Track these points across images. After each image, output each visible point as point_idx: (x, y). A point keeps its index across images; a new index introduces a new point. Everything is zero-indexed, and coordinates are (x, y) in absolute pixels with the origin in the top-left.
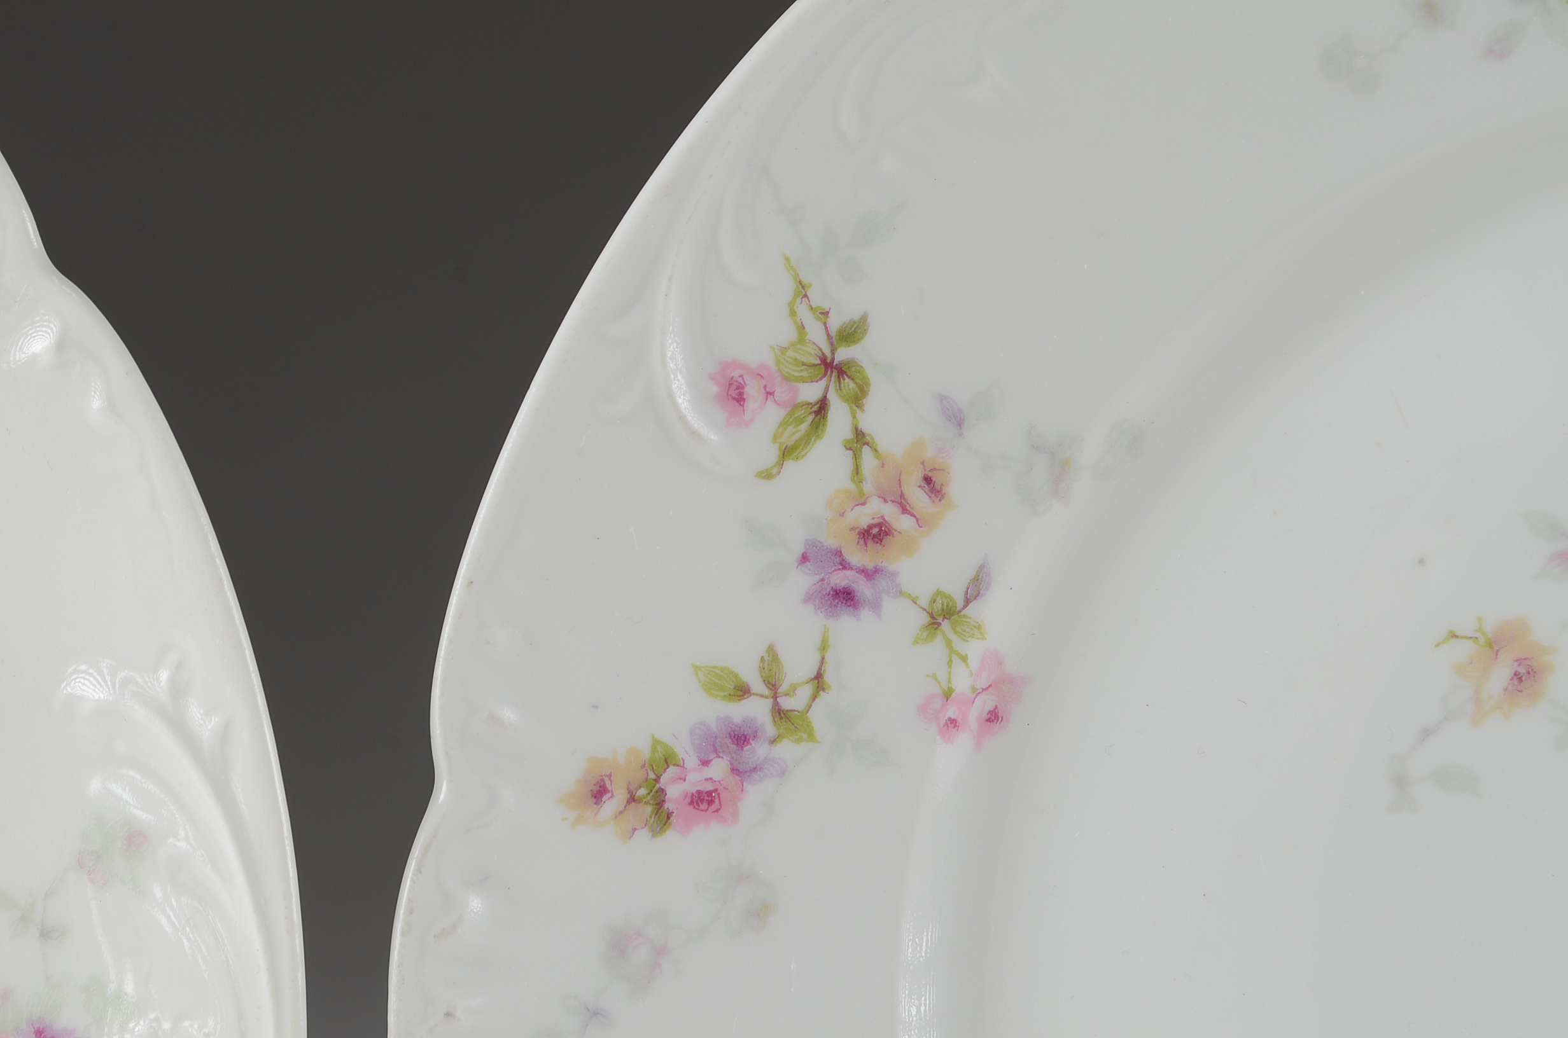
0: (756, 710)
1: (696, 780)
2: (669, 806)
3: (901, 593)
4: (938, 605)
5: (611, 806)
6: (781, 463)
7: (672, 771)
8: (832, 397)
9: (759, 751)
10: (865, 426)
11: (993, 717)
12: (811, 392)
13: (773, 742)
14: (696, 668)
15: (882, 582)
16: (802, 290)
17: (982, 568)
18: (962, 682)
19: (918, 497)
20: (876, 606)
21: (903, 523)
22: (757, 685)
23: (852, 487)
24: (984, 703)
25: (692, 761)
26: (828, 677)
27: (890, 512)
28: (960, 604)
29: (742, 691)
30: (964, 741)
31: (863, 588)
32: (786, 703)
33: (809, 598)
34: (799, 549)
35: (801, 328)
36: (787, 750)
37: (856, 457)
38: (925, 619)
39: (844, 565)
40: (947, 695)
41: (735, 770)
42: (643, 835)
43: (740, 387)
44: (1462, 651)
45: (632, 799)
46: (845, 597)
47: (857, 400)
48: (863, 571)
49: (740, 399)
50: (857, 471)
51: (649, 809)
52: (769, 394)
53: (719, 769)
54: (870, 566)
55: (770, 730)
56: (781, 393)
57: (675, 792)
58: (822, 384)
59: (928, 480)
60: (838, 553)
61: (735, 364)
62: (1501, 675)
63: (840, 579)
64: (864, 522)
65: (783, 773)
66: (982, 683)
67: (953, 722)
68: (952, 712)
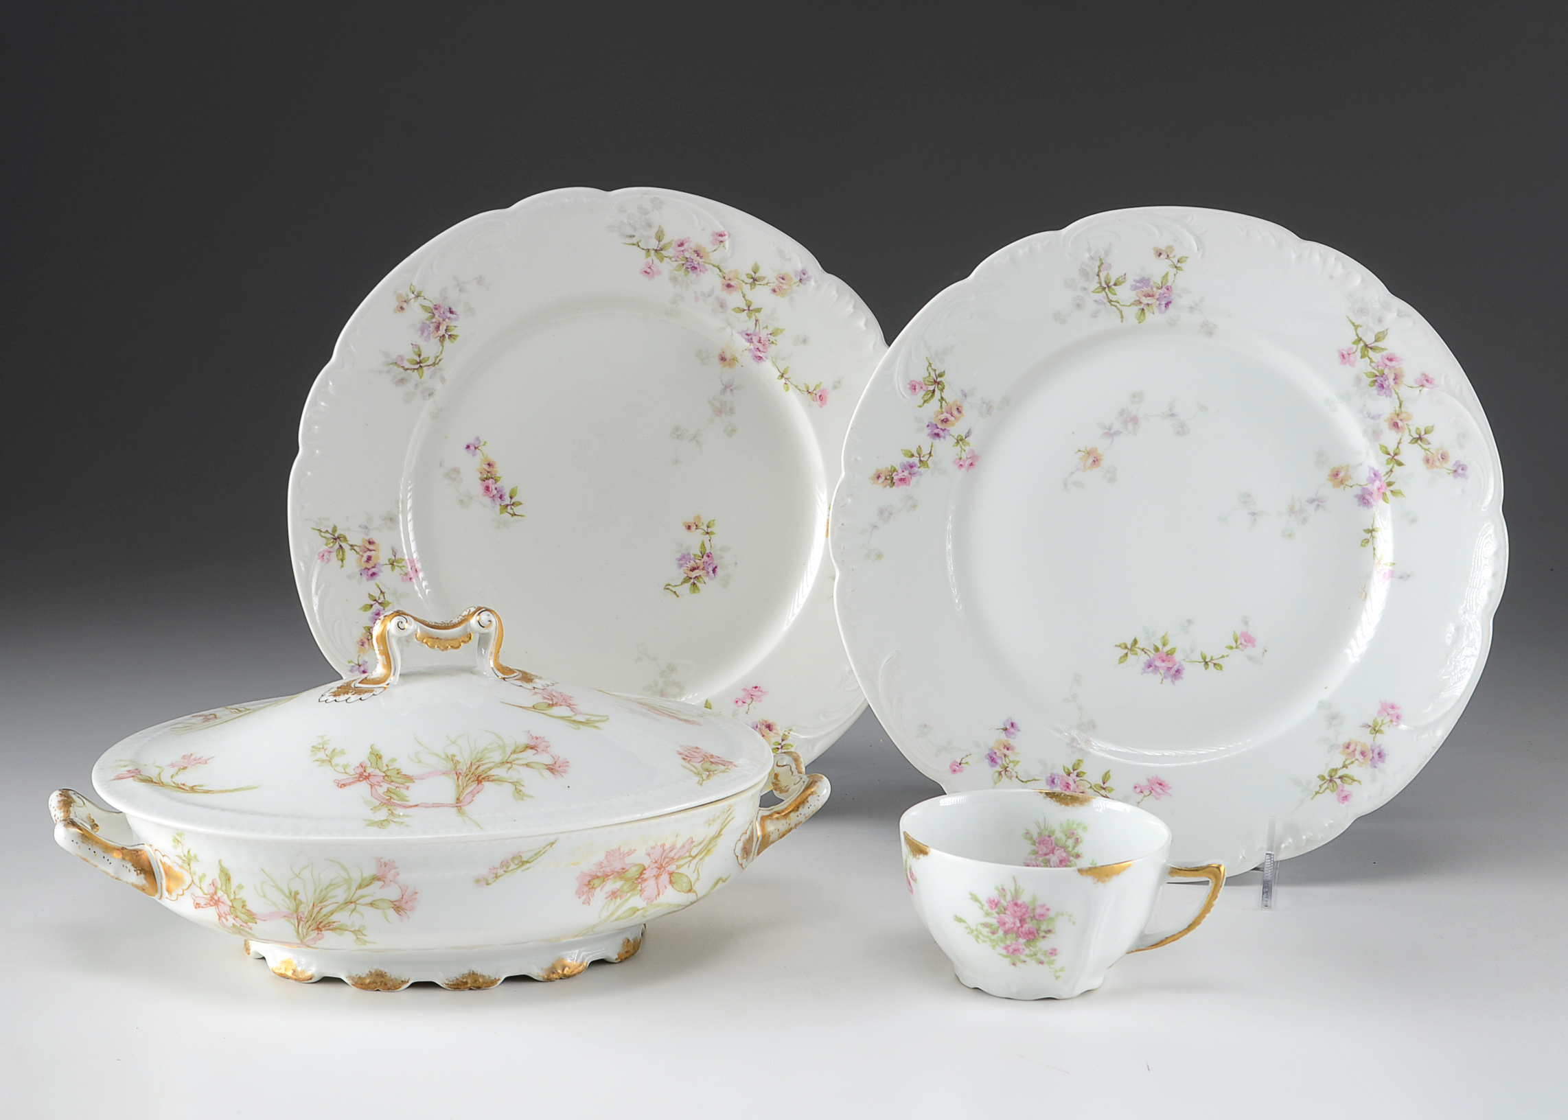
0: (916, 460)
1: (901, 475)
2: (894, 481)
3: (950, 435)
4: (959, 437)
5: (881, 480)
6: (923, 404)
7: (895, 473)
8: (936, 389)
9: (915, 469)
10: (943, 396)
11: (971, 464)
12: (931, 388)
13: (919, 467)
14: (902, 450)
15: (946, 432)
16: (930, 365)
17: (970, 430)
18: (964, 457)
19: (955, 413)
20: (944, 438)
21: (952, 419)
22: (916, 454)
23: (940, 410)
24: (969, 461)
25: (900, 471)
26: (932, 453)
27: (949, 416)
28: (964, 437)
29: (913, 456)
30: (964, 469)
31: (941, 433)
32: (922, 459)
33: (929, 435)
34: (927, 424)
35: (930, 373)
36: (922, 469)
37: (941, 403)
38: (956, 441)
39: (938, 428)
40: (960, 459)
41: (910, 474)
42: (888, 487)
43: (915, 386)
44: (1081, 454)
45: (886, 479)
46: (937, 435)
47: (942, 390)
48: (942, 429)
49: (915, 389)
50: (941, 406)
51: (890, 481)
52: (922, 388)
53: (906, 473)
54: (943, 428)
55: (919, 465)
56: (924, 388)
57: (895, 478)
58: (933, 386)
59: (958, 409)
60: (936, 425)
61: (914, 381)
62: (1090, 461)
63: (936, 431)
64: (943, 418)
65: (921, 475)
66: (969, 457)
67: (961, 465)
68: (961, 463)
